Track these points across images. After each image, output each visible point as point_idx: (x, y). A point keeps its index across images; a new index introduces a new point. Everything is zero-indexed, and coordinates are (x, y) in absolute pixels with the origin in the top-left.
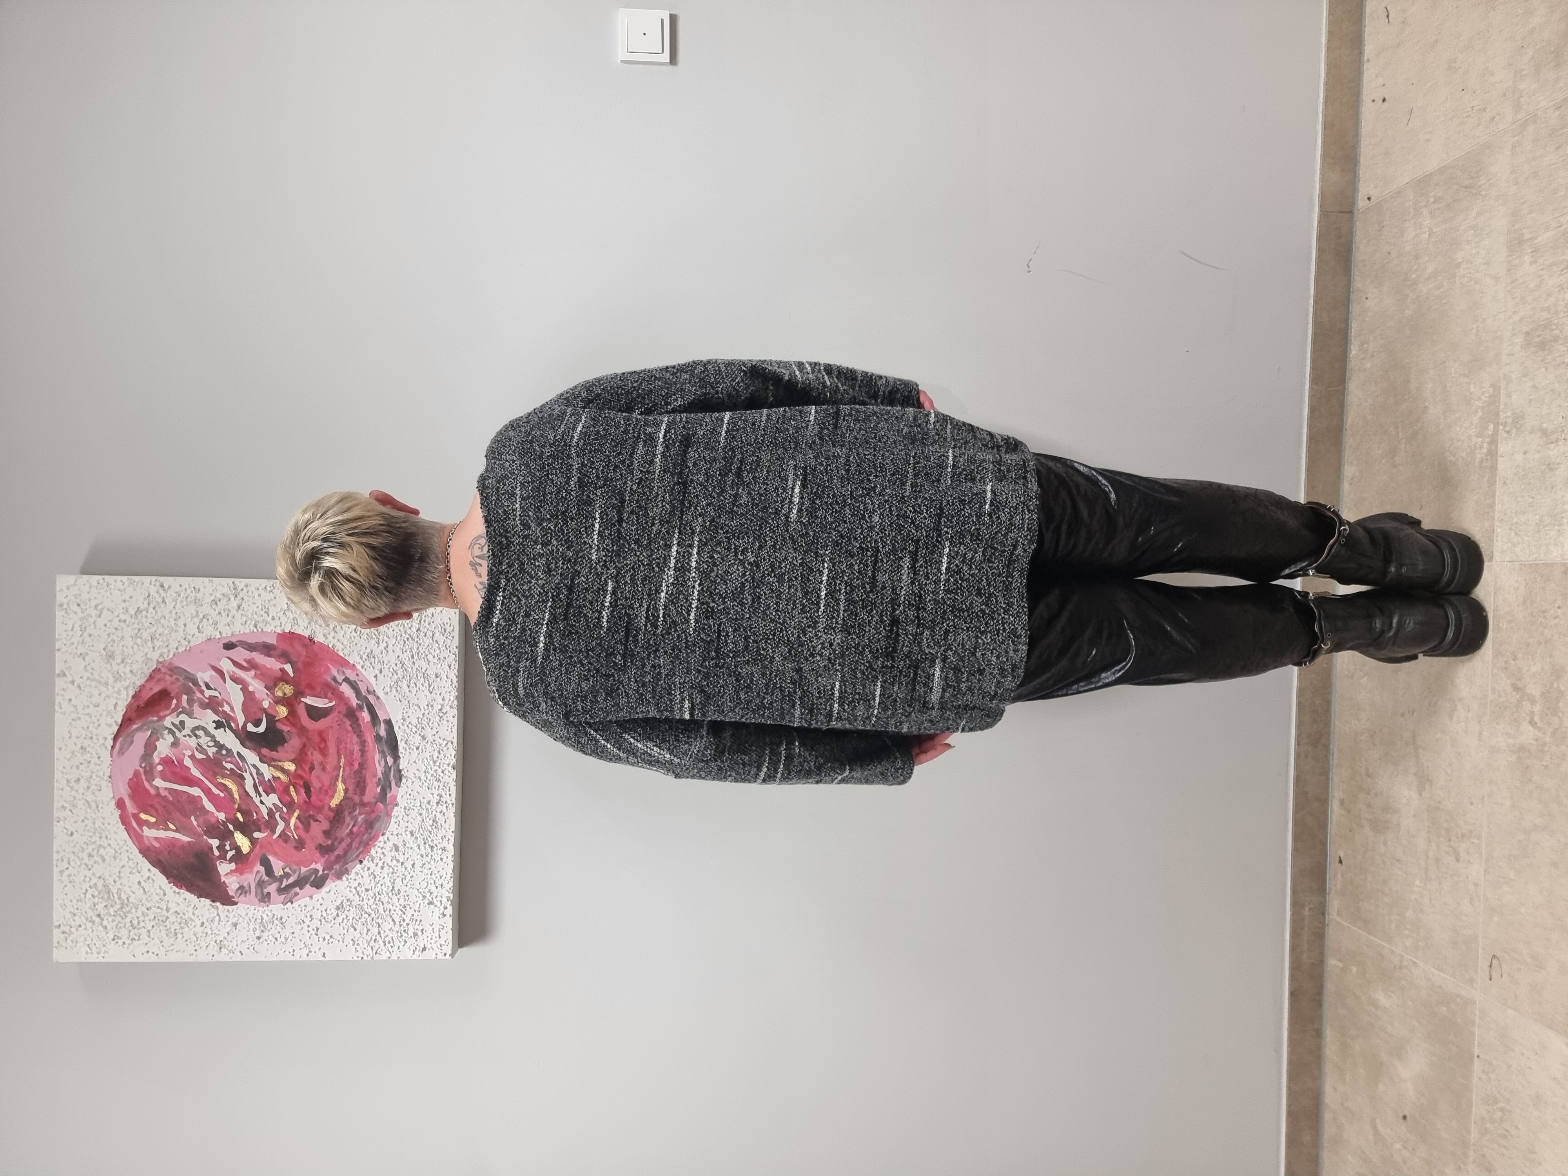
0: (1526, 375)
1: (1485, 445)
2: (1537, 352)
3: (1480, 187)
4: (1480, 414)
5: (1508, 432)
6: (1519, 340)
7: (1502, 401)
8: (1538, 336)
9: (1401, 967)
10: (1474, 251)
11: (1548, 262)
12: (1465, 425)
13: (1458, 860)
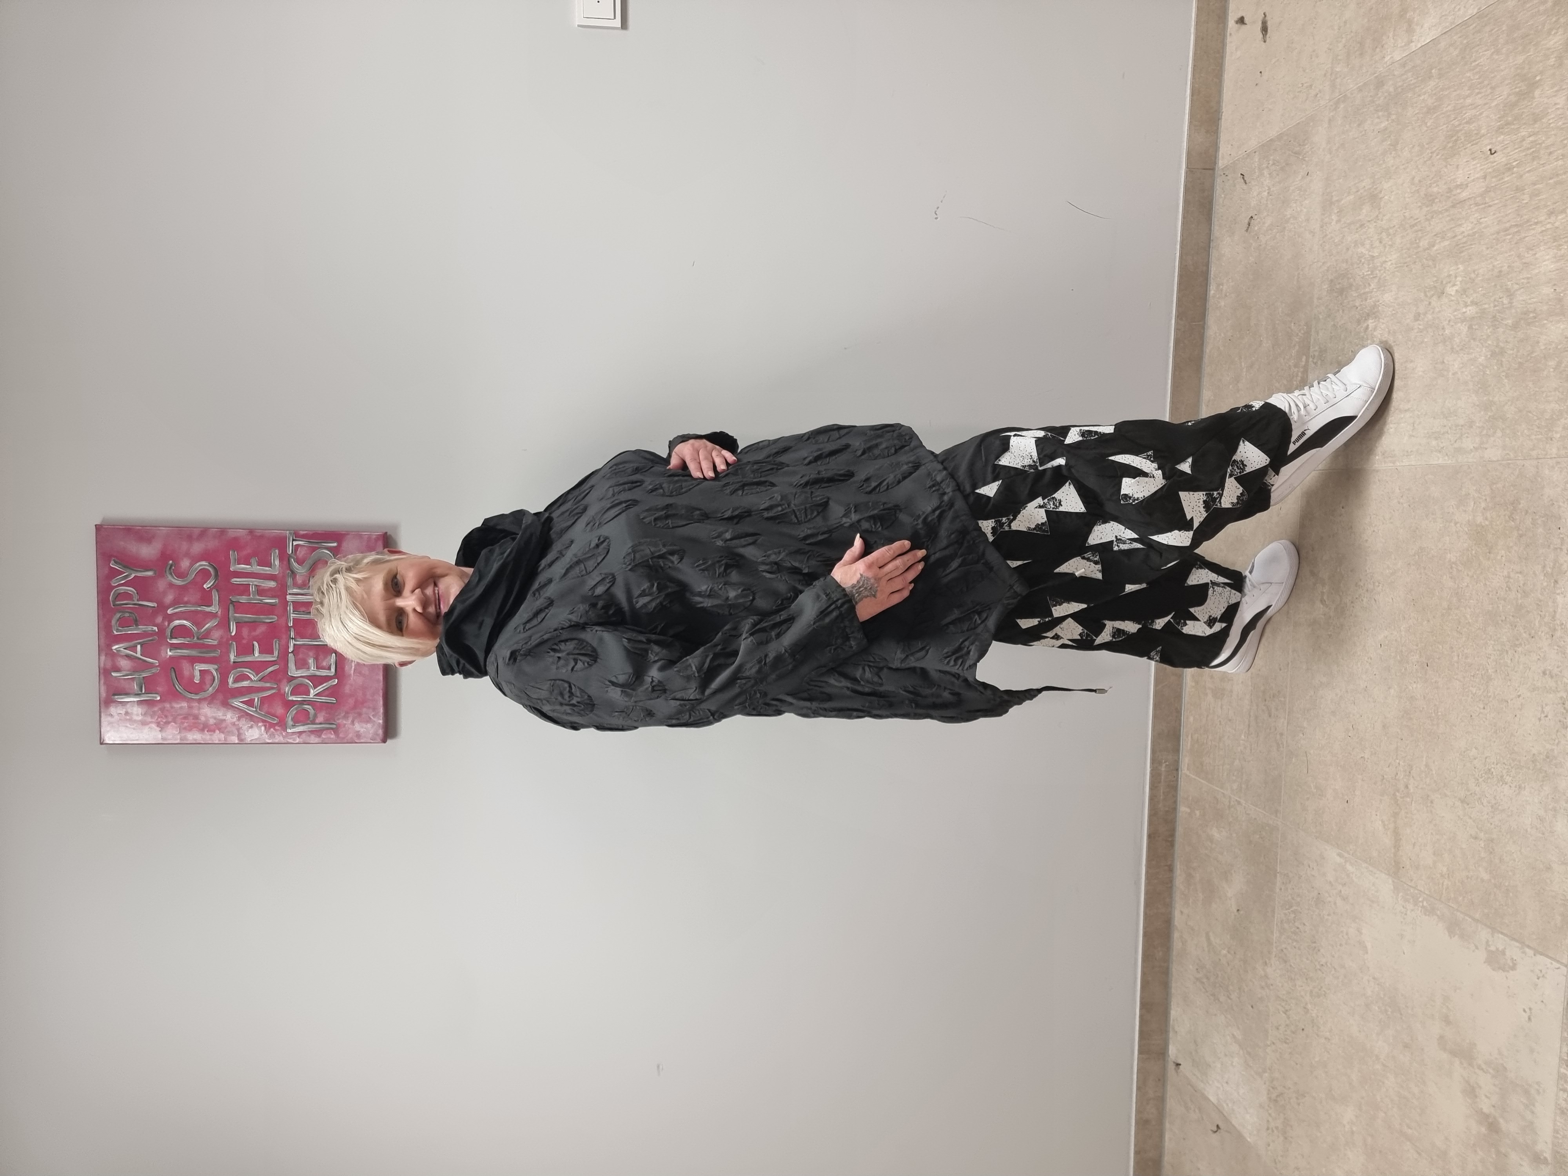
0: (1329, 316)
1: (1300, 374)
2: (1338, 297)
3: (1305, 154)
4: (1297, 348)
5: (1315, 363)
6: (1325, 287)
7: (1312, 337)
8: (1339, 283)
9: (1229, 807)
10: (1299, 209)
11: (1348, 222)
12: (1286, 357)
13: (1270, 716)
